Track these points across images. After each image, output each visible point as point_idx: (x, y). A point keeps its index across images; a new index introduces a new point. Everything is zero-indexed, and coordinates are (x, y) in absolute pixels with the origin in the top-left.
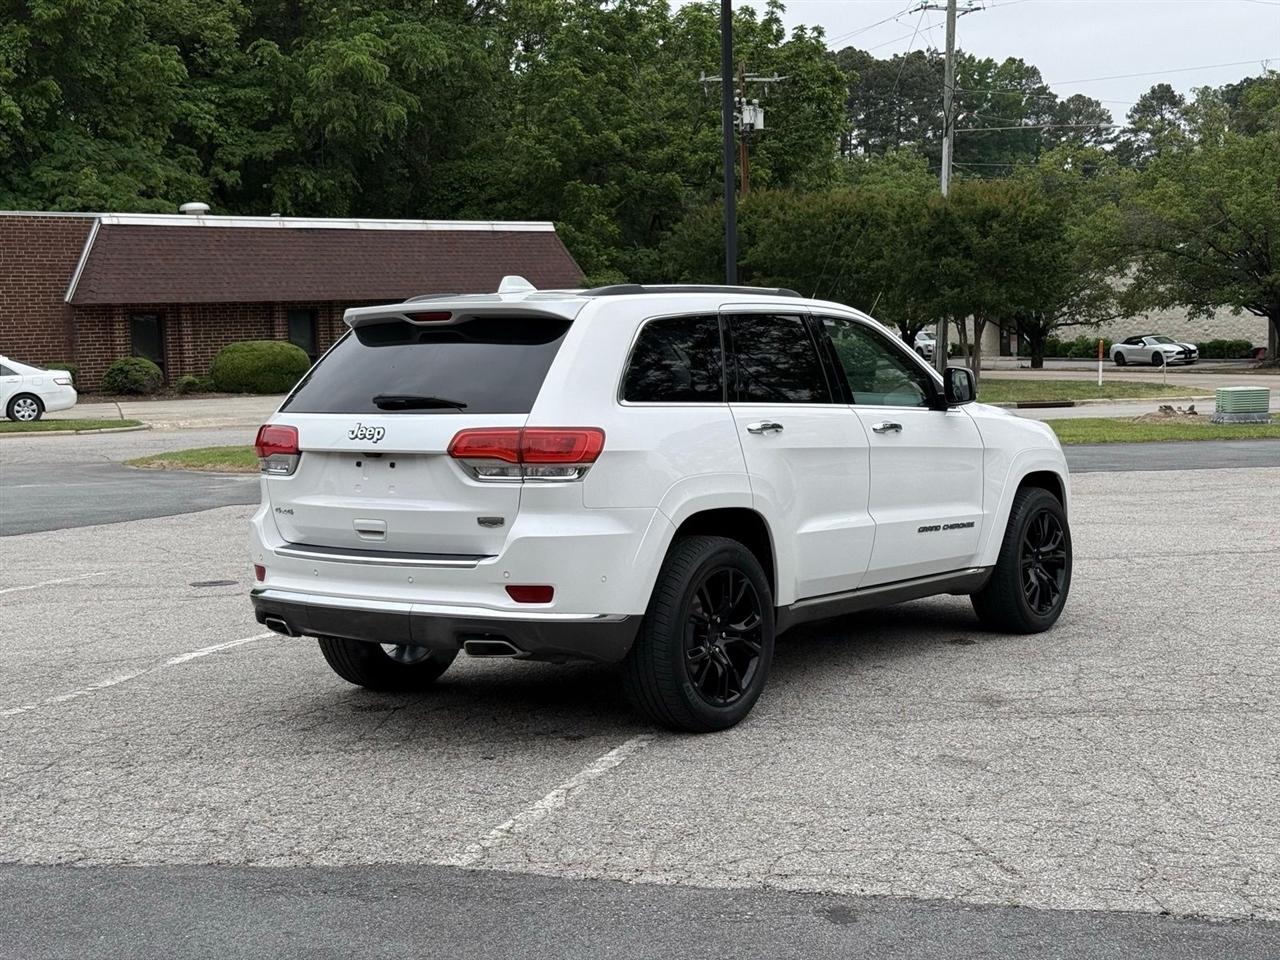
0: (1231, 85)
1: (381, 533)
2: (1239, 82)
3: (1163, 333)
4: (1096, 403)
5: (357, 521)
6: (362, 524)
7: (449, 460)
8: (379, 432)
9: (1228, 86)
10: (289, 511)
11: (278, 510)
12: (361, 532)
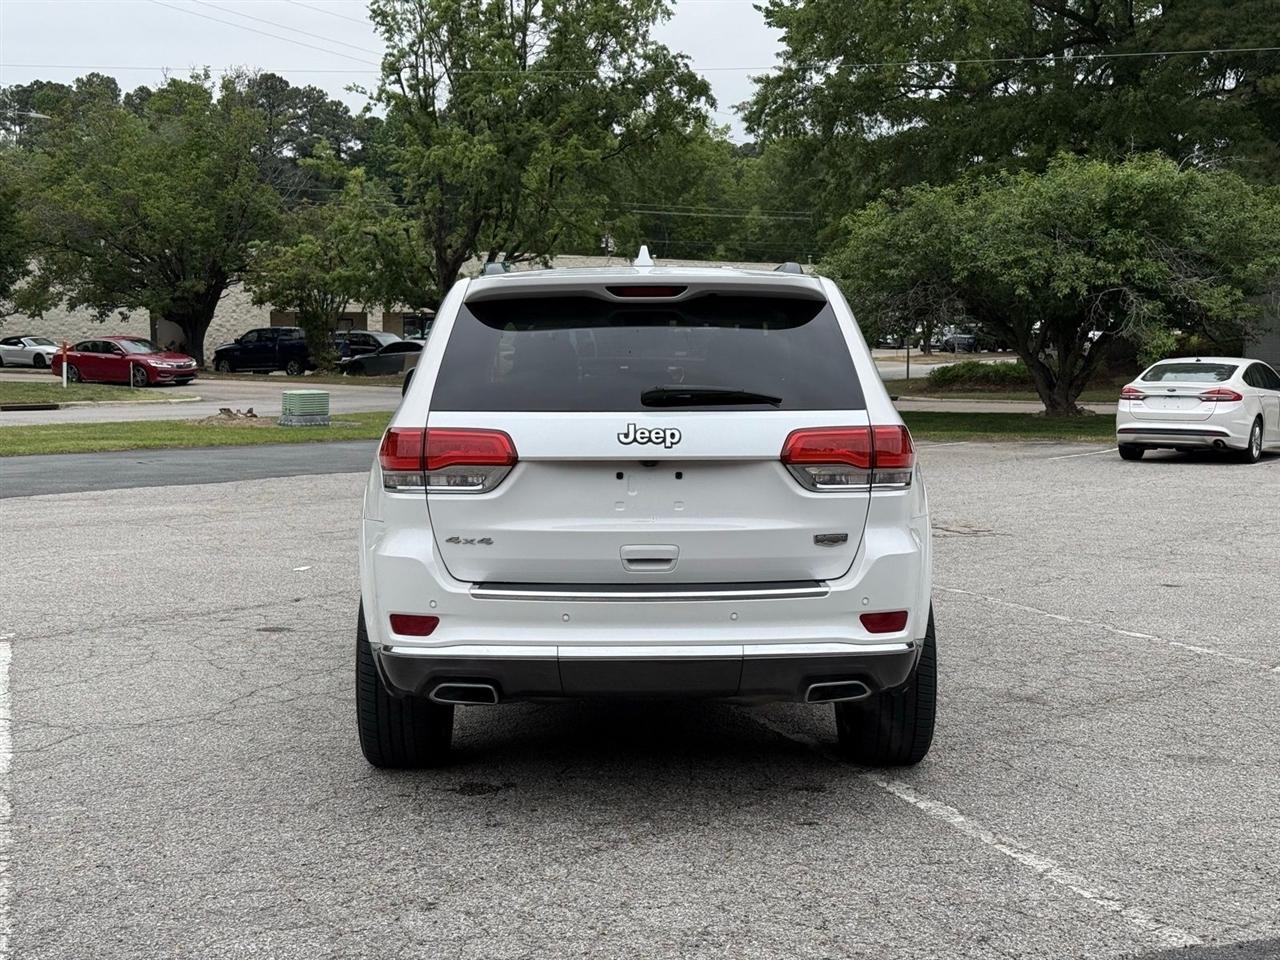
0: (21, 86)
1: (668, 561)
2: (29, 84)
3: (39, 334)
4: (81, 405)
5: (628, 548)
6: (632, 551)
7: (779, 468)
8: (673, 436)
9: (17, 86)
10: (482, 541)
11: (454, 540)
12: (631, 561)
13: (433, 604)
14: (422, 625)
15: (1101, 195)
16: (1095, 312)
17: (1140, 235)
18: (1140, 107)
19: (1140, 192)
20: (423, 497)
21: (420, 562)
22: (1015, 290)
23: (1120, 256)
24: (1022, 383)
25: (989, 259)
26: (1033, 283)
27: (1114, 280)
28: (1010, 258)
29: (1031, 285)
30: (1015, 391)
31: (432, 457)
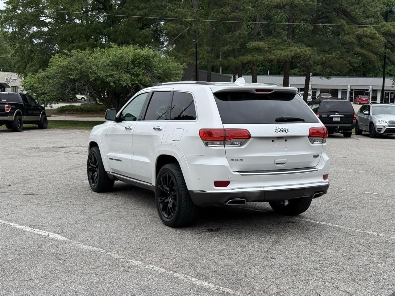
1: (284, 163)
5: (276, 160)
7: (308, 138)
10: (240, 160)
11: (233, 160)
12: (276, 164)
13: (229, 178)
14: (225, 184)
15: (131, 57)
16: (132, 92)
17: (142, 70)
18: (123, 31)
19: (142, 57)
20: (223, 148)
21: (226, 166)
22: (110, 84)
23: (138, 75)
24: (89, 111)
25: (102, 74)
26: (115, 82)
27: (137, 82)
28: (108, 74)
29: (114, 82)
30: (86, 114)
31: (227, 137)
